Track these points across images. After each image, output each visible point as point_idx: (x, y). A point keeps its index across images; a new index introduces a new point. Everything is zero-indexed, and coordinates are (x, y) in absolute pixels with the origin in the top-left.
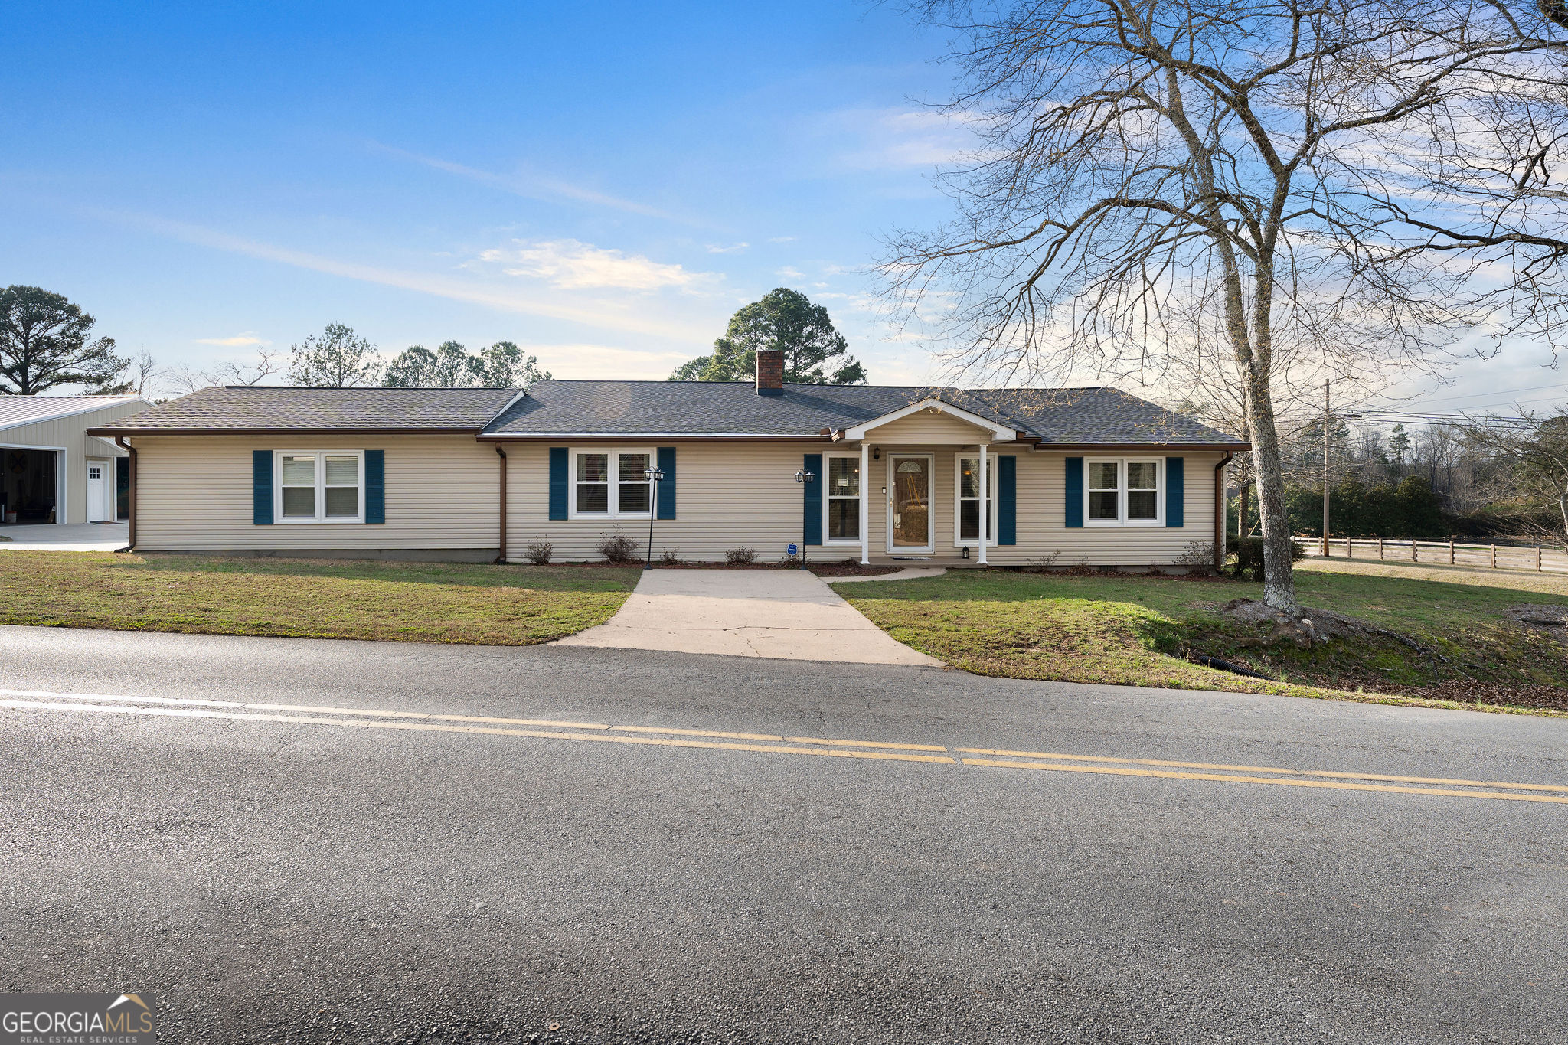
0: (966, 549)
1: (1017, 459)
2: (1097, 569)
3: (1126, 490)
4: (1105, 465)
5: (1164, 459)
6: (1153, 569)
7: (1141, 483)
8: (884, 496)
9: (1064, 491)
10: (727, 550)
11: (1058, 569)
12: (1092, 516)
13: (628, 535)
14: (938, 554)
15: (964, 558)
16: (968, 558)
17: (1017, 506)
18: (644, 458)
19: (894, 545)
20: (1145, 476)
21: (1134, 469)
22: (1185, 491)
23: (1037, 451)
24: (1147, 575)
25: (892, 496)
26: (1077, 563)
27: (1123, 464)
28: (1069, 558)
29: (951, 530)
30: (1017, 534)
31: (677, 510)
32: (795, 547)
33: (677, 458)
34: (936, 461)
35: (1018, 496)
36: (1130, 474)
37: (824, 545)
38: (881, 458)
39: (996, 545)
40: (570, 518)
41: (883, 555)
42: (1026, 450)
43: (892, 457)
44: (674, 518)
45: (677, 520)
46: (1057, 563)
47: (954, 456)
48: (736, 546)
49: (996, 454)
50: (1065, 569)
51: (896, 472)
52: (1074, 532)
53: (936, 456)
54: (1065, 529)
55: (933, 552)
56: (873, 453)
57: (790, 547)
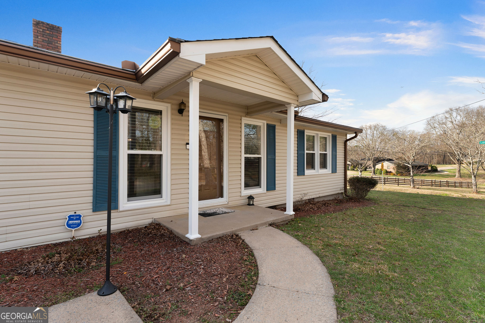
0: (251, 198)
1: (276, 127)
3: (319, 152)
5: (331, 134)
9: (297, 152)
14: (230, 204)
16: (253, 204)
17: (276, 161)
19: (199, 199)
22: (337, 154)
27: (318, 136)
29: (239, 182)
30: (276, 182)
34: (229, 122)
35: (276, 154)
39: (265, 191)
42: (280, 121)
47: (241, 120)
49: (265, 122)
52: (301, 179)
53: (229, 118)
54: (297, 177)
55: (227, 202)
56: (177, 107)
57: (70, 218)
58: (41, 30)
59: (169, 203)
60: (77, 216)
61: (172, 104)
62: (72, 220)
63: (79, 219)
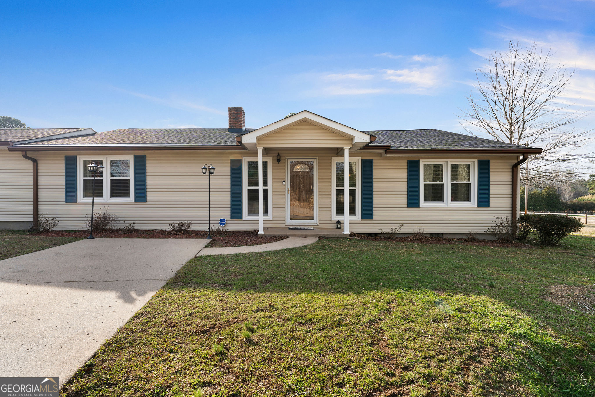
0: (339, 222)
1: (374, 161)
2: (429, 236)
3: (450, 182)
4: (435, 166)
5: (476, 161)
6: (470, 237)
7: (459, 178)
8: (284, 187)
9: (406, 183)
10: (172, 222)
11: (401, 236)
12: (426, 200)
13: (111, 212)
14: (320, 225)
15: (337, 228)
16: (340, 228)
17: (374, 193)
18: (126, 164)
19: (291, 219)
20: (462, 172)
21: (455, 168)
22: (491, 183)
23: (388, 155)
24: (466, 241)
25: (289, 187)
26: (416, 232)
27: (447, 164)
28: (410, 228)
29: (329, 209)
30: (374, 212)
31: (148, 196)
32: (224, 220)
33: (147, 162)
34: (319, 163)
35: (374, 187)
36: (452, 171)
37: (244, 219)
38: (281, 161)
39: (360, 219)
40: (79, 201)
41: (283, 226)
42: (380, 155)
43: (289, 160)
44: (146, 201)
45: (148, 203)
46: (401, 232)
47: (331, 160)
48: (183, 220)
49: (360, 158)
50: (407, 236)
51: (292, 171)
52: (413, 211)
53: (318, 159)
54: (407, 208)
55: (317, 224)
56: (276, 158)
57: (221, 220)
58: (232, 113)
59: (271, 219)
60: (224, 219)
61: (273, 157)
62: (222, 221)
63: (225, 221)
